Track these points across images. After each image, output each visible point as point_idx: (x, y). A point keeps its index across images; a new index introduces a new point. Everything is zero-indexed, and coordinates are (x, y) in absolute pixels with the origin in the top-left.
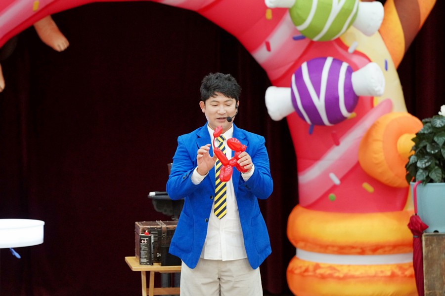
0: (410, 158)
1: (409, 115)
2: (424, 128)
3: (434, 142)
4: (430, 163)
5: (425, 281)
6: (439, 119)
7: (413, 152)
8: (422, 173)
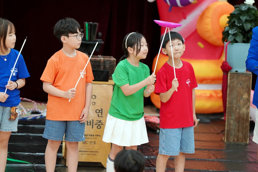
0: (225, 28)
1: (228, 4)
2: (235, 10)
3: (240, 19)
4: (236, 31)
5: (227, 99)
6: (244, 6)
7: (228, 25)
8: (231, 38)
